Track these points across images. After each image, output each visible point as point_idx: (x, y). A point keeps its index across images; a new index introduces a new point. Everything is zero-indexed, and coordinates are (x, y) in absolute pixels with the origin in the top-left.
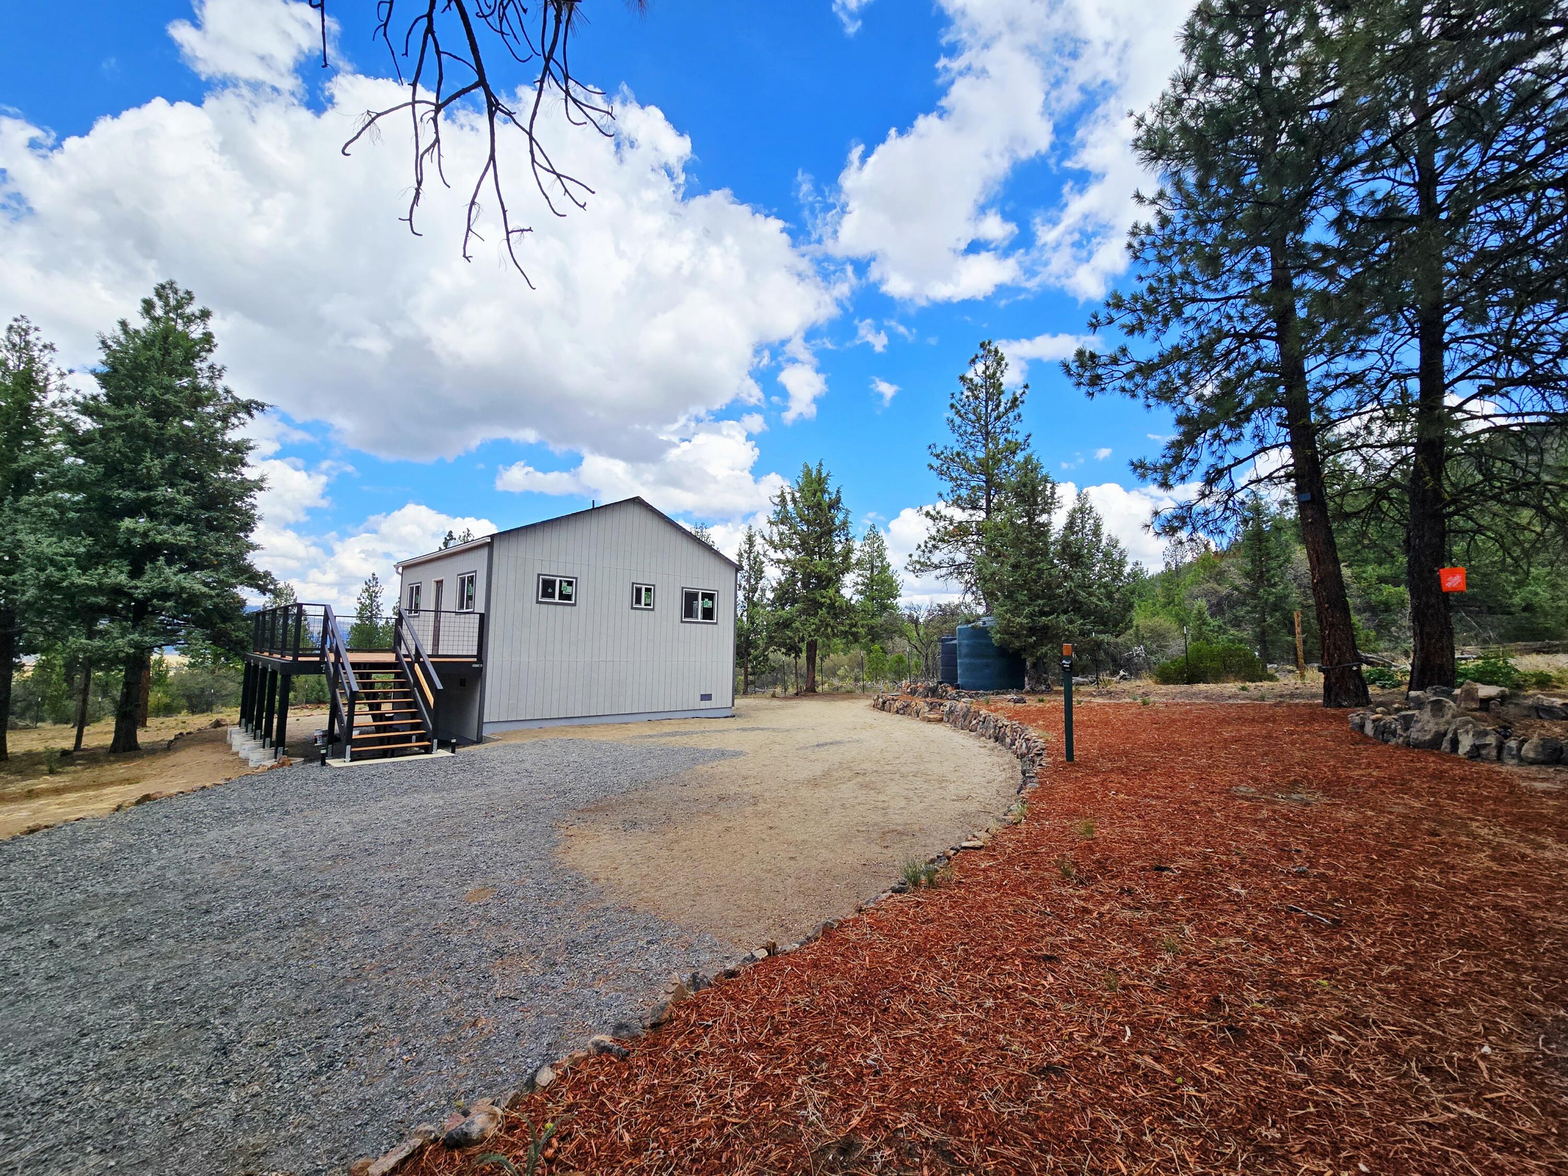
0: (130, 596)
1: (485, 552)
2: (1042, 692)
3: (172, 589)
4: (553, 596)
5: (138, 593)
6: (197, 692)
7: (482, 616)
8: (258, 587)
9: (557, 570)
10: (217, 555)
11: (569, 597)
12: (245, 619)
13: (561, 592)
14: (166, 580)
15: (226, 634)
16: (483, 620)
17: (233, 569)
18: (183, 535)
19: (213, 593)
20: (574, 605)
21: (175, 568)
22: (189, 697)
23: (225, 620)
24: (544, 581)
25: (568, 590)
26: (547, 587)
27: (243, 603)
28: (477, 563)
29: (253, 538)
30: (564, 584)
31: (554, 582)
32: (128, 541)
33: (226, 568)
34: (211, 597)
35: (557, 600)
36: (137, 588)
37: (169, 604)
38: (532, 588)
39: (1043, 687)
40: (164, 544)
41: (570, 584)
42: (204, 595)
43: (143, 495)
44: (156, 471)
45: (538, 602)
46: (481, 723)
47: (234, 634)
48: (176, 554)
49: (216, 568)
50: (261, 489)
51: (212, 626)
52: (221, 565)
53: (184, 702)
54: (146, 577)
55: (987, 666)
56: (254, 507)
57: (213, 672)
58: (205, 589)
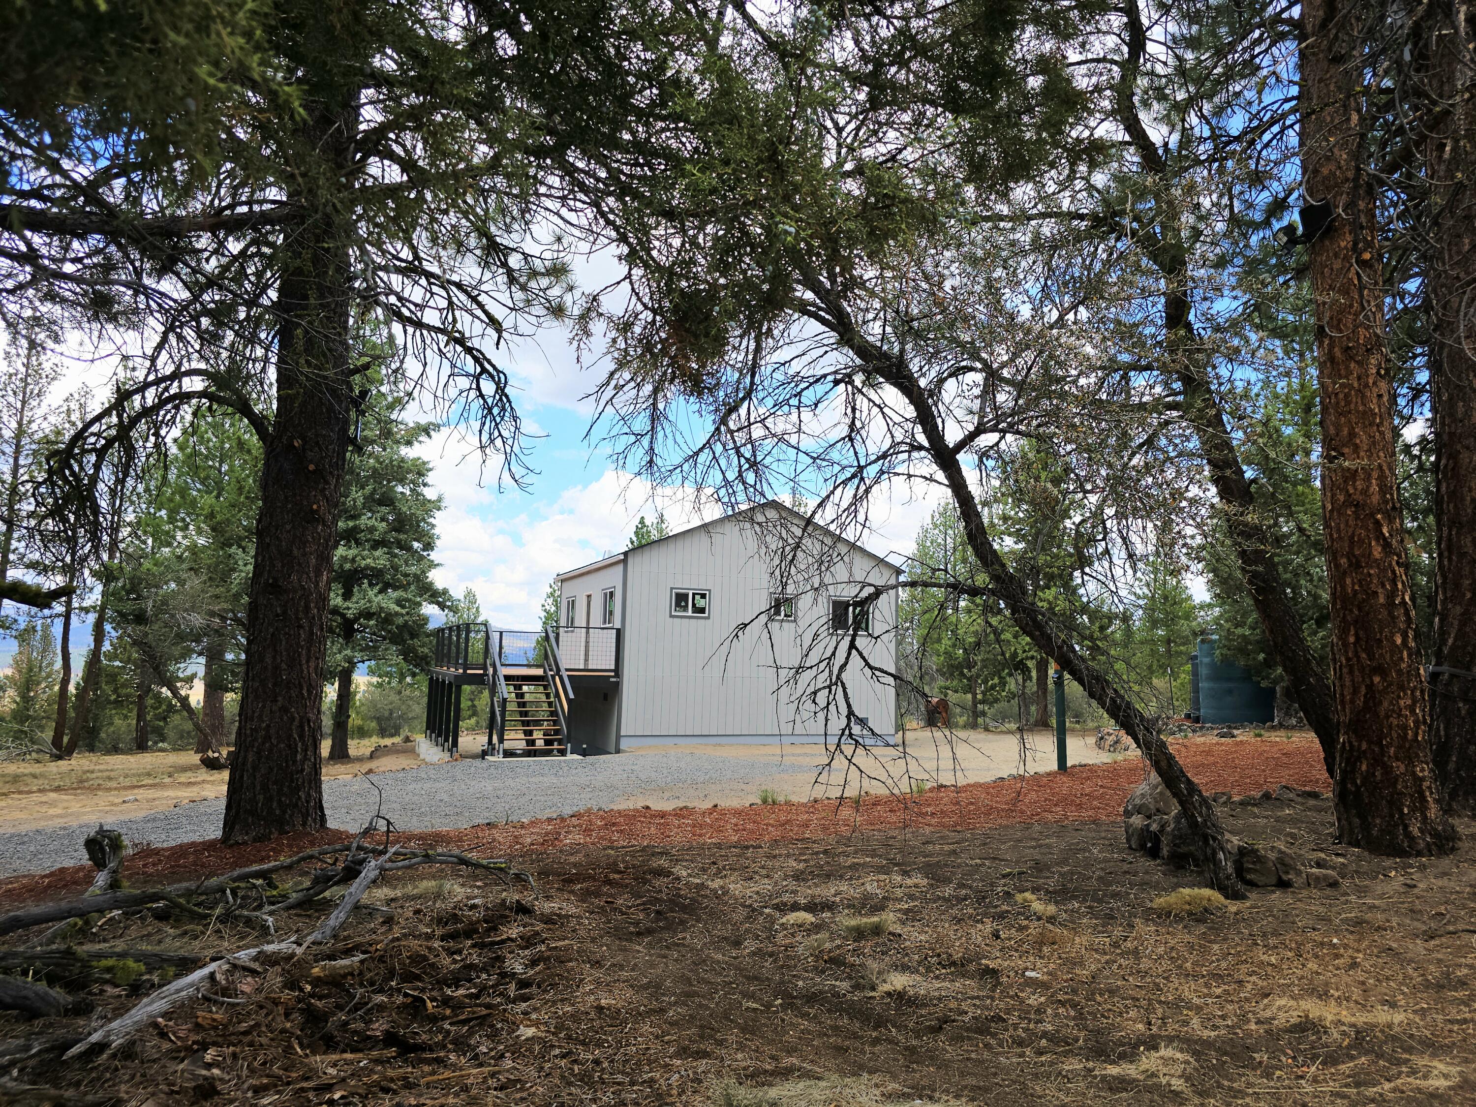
0: (343, 616)
1: (620, 567)
2: (1293, 728)
3: (373, 610)
4: (685, 608)
5: (350, 614)
6: (387, 714)
7: (618, 631)
8: (439, 604)
9: (689, 583)
10: (406, 575)
11: (702, 610)
12: (428, 636)
13: (694, 605)
14: (370, 601)
15: (413, 650)
16: (619, 635)
17: (418, 587)
18: (379, 559)
19: (404, 611)
20: (708, 618)
21: (376, 590)
22: (379, 719)
23: (413, 636)
24: (677, 595)
25: (700, 603)
26: (681, 599)
27: (426, 620)
28: (613, 579)
29: (434, 556)
30: (697, 597)
31: (687, 595)
32: (341, 566)
33: (413, 587)
34: (402, 615)
35: (690, 613)
36: (348, 608)
37: (372, 623)
38: (665, 601)
39: (1294, 721)
40: (367, 567)
41: (703, 596)
42: (397, 614)
43: (351, 524)
44: (360, 501)
45: (671, 616)
46: (618, 737)
47: (420, 650)
48: (376, 577)
49: (405, 588)
50: (439, 509)
51: (402, 642)
52: (409, 584)
53: (374, 724)
54: (354, 599)
55: (1230, 692)
56: (433, 526)
57: (400, 693)
58: (398, 609)
